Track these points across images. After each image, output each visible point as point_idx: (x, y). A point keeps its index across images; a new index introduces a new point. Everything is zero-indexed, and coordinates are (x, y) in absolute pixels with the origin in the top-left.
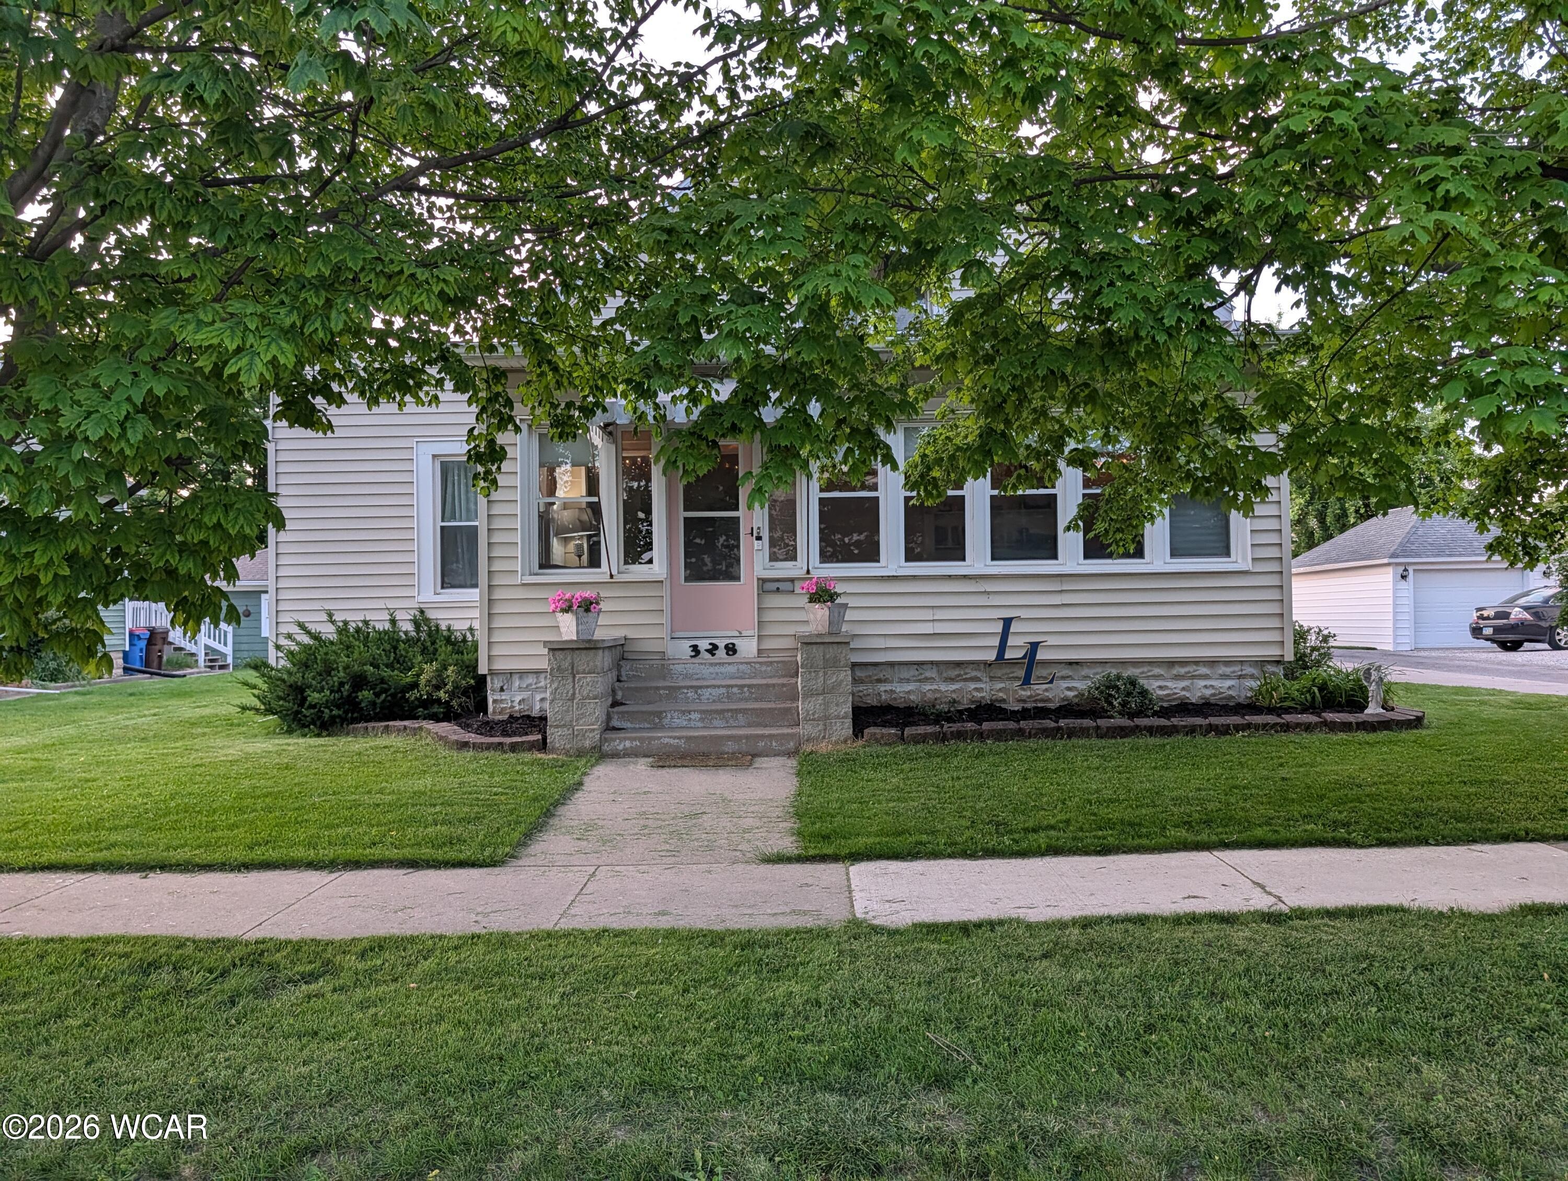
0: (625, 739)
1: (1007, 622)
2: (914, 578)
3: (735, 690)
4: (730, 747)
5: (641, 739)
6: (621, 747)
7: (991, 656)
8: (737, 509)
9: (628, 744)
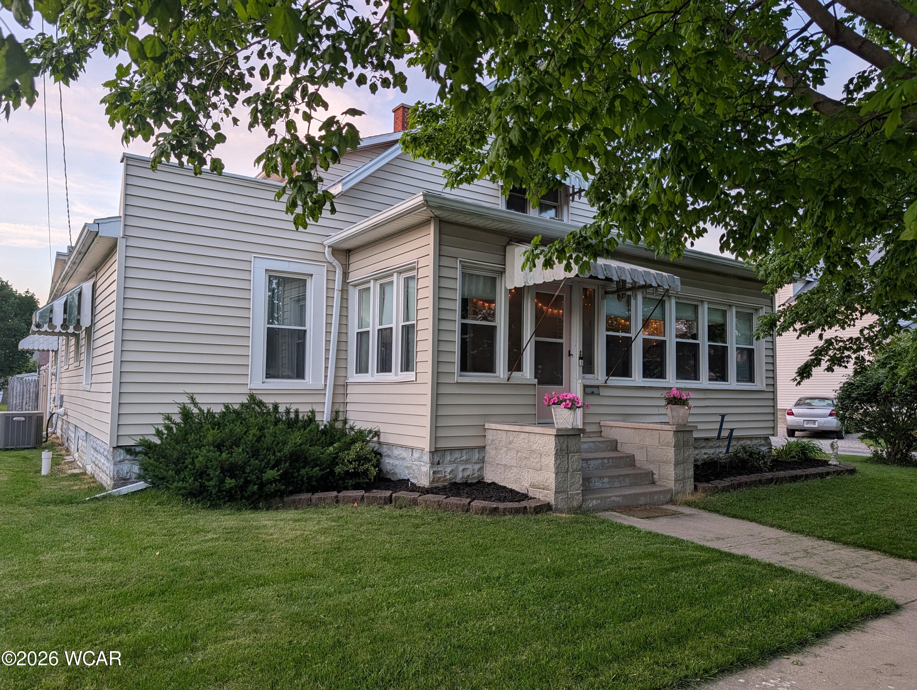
0: (593, 499)
1: (723, 416)
2: (651, 388)
3: (606, 461)
4: (642, 500)
5: (601, 499)
6: (591, 505)
7: (715, 434)
8: (561, 337)
9: (594, 502)
